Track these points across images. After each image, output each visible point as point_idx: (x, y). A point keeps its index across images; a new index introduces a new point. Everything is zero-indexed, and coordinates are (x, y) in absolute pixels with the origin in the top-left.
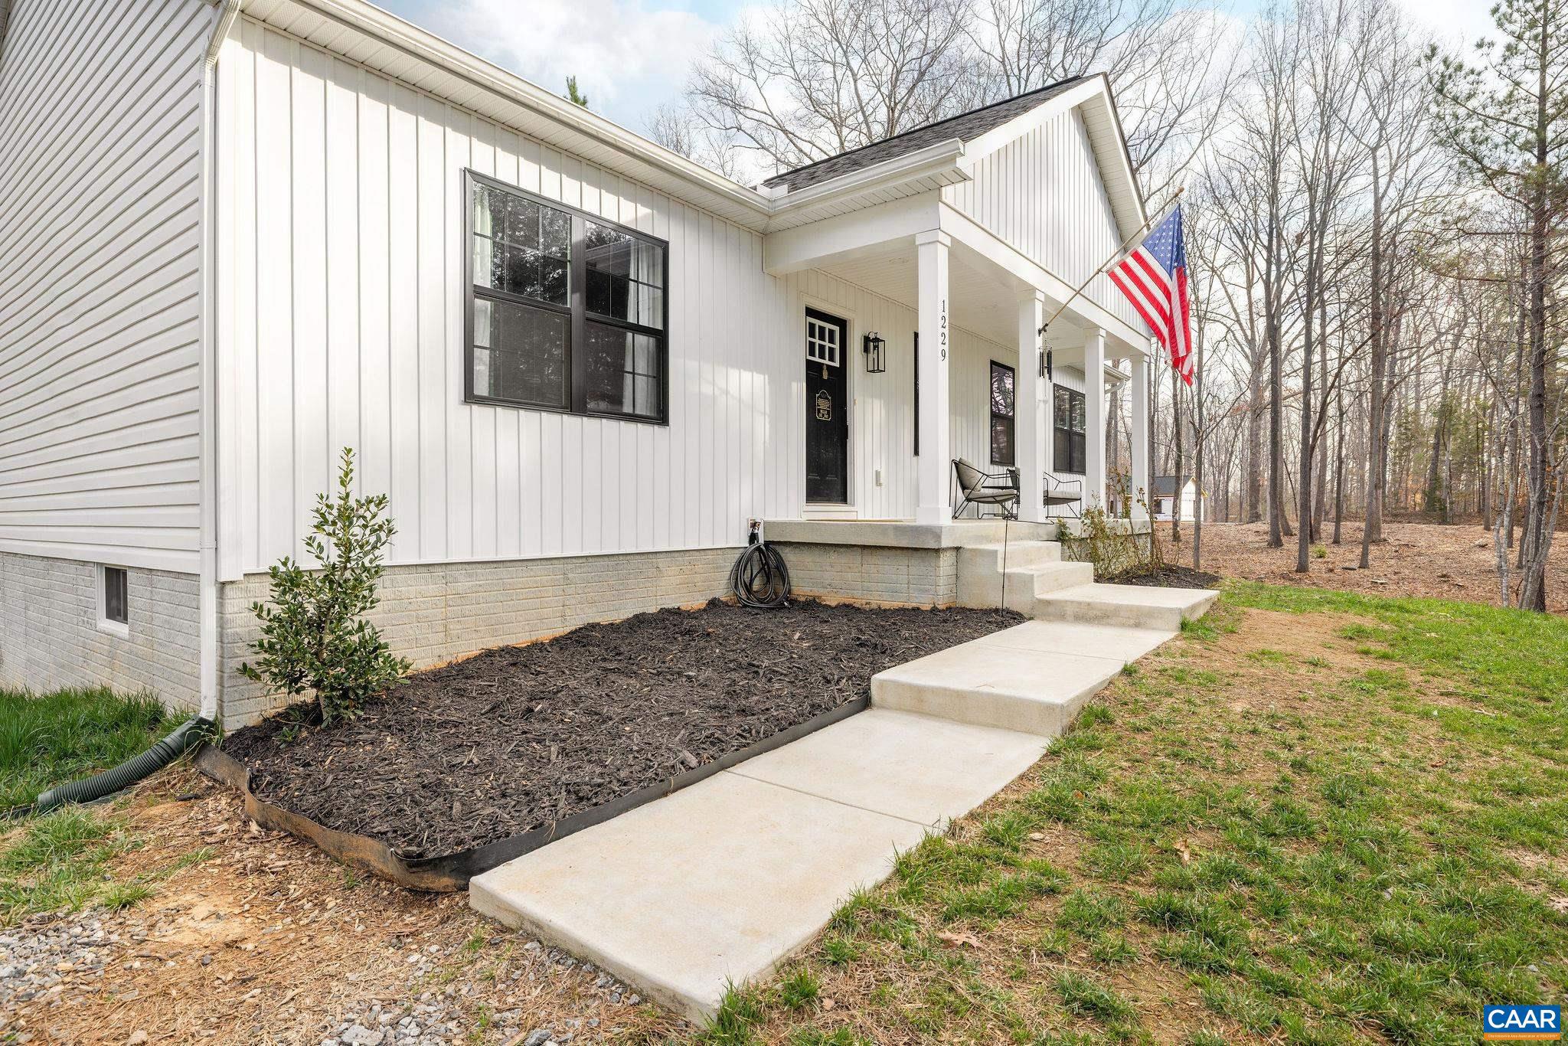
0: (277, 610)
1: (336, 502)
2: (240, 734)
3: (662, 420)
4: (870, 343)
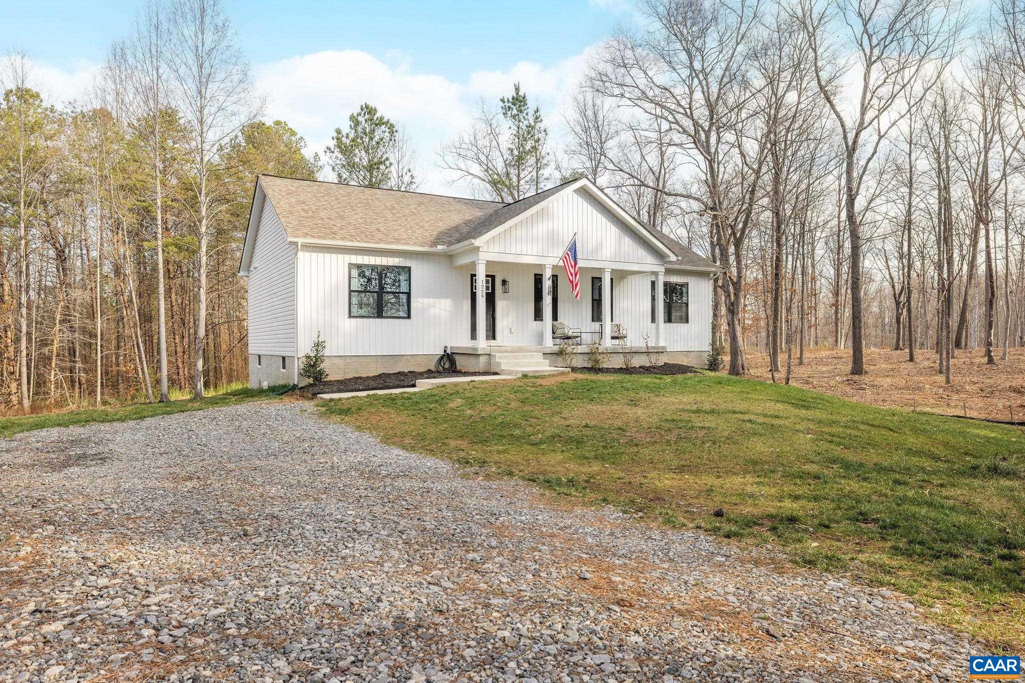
0: (307, 363)
1: (316, 341)
2: (301, 387)
3: (409, 317)
4: (504, 282)
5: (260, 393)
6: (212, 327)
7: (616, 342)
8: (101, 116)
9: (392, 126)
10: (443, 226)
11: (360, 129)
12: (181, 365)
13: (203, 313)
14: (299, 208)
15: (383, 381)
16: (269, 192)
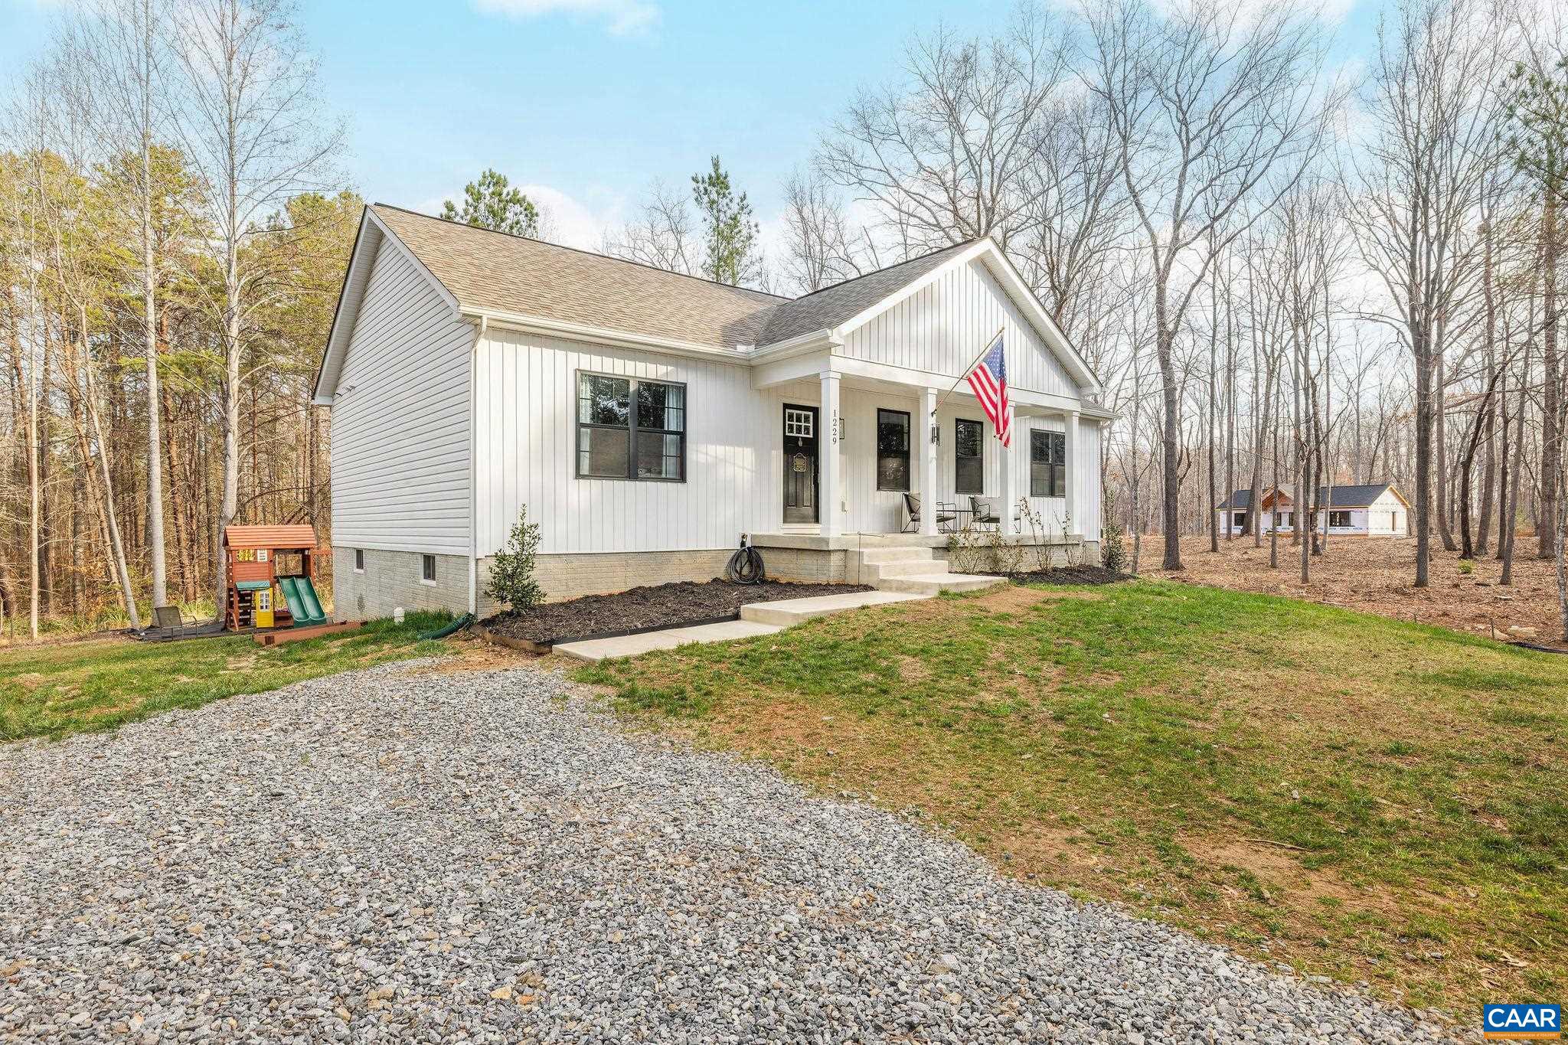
0: (497, 570)
1: (519, 526)
2: (483, 621)
3: (682, 478)
9: (528, 205)
11: (482, 206)
12: (186, 561)
13: (233, 476)
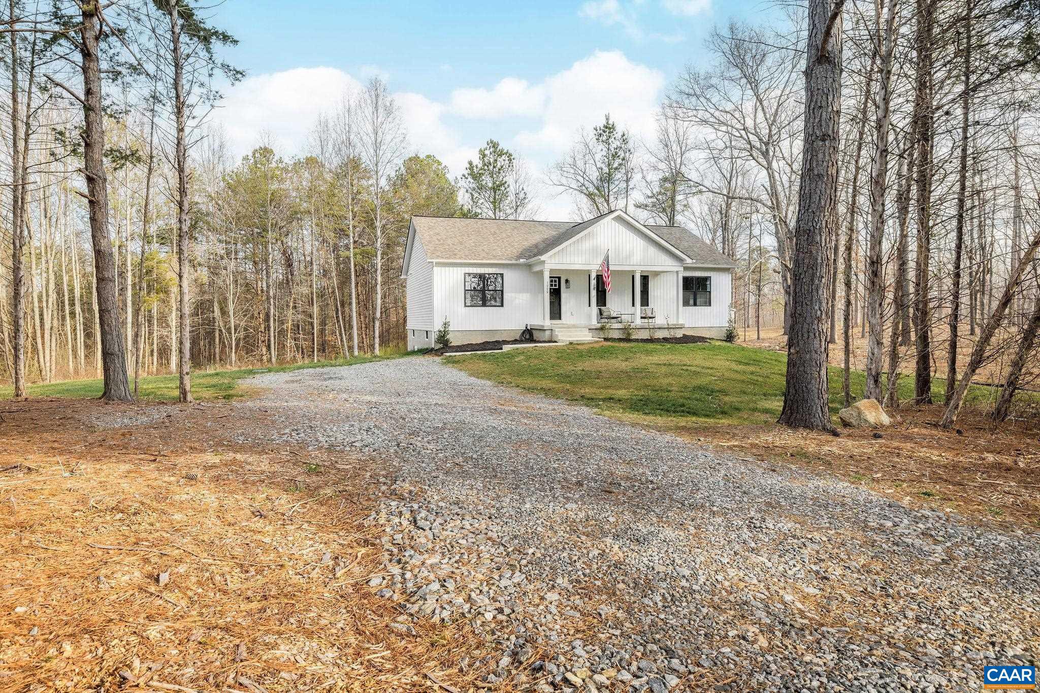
0: (439, 335)
1: (445, 322)
2: (434, 349)
3: (502, 305)
4: (567, 281)
5: (413, 353)
6: (385, 311)
7: (643, 320)
8: (311, 162)
9: (510, 155)
10: (527, 244)
11: (486, 159)
12: (364, 337)
13: (379, 302)
14: (435, 238)
15: (485, 346)
16: (417, 228)
